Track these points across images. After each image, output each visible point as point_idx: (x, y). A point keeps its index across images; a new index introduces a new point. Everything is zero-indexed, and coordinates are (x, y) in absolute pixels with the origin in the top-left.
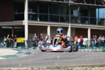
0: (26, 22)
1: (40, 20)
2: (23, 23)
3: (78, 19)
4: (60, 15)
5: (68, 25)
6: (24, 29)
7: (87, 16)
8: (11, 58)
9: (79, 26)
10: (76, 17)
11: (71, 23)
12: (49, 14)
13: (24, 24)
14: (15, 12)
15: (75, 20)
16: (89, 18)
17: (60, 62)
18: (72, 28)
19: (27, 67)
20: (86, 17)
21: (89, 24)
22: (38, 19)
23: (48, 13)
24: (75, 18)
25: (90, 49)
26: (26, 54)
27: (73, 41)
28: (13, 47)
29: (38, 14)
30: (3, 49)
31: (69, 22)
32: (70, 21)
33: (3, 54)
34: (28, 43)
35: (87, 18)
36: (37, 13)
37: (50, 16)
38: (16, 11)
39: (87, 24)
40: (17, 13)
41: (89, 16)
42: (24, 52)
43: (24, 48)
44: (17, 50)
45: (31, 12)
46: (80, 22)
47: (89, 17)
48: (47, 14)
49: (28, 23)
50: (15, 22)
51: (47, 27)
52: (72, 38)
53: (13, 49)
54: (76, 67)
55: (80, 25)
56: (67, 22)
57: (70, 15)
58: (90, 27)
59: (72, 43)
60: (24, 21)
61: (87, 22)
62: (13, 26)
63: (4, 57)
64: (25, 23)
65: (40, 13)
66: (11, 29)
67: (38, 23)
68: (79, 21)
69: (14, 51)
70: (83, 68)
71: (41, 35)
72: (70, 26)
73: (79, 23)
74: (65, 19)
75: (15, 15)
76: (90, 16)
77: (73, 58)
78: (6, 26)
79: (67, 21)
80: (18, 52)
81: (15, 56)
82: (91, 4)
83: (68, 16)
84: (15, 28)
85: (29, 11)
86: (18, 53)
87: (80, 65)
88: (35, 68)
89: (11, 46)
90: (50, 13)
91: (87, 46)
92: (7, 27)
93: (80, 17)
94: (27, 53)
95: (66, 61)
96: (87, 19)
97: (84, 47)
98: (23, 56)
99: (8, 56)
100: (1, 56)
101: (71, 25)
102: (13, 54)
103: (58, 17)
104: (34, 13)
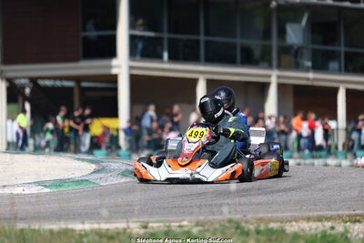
0: (122, 65)
1: (173, 58)
2: (111, 67)
3: (302, 53)
4: (239, 41)
5: (270, 76)
6: (115, 90)
7: (334, 45)
8: (70, 188)
9: (308, 79)
10: (295, 47)
11: (280, 67)
12: (202, 38)
13: (114, 71)
14: (84, 30)
15: (293, 60)
16: (340, 52)
17: (240, 204)
18: (281, 87)
19: (128, 222)
20: (330, 48)
21: (340, 71)
22: (166, 55)
23: (198, 34)
24: (293, 52)
25: (346, 158)
26: (124, 174)
27: (286, 130)
28: (77, 151)
29: (166, 35)
30: (41, 158)
31: (270, 67)
32: (275, 62)
33: (44, 175)
34: (129, 138)
35: (333, 52)
36: (159, 35)
37: (207, 43)
38: (90, 25)
39: (334, 72)
40: (92, 34)
41: (340, 45)
42: (114, 170)
43: (114, 154)
45: (139, 30)
46: (309, 64)
47: (343, 49)
48: (193, 37)
49: (131, 68)
50: (84, 64)
52: (281, 119)
53: (78, 159)
54: (296, 220)
55: (311, 75)
56: (266, 65)
57: (274, 42)
58: (343, 83)
59: (283, 137)
60: (114, 62)
61: (333, 65)
62: (78, 79)
63: (46, 186)
64: (119, 66)
65: (169, 32)
66: (71, 89)
67: (164, 67)
68: (308, 60)
69: (80, 163)
70: (320, 224)
71: (176, 108)
72: (274, 77)
73: (307, 70)
74: (257, 53)
75: (85, 39)
76: (346, 46)
77: (285, 190)
78: (55, 78)
79: (263, 60)
80: (94, 167)
81: (86, 181)
82: (348, 4)
83: (267, 43)
84: (85, 84)
85: (132, 25)
86: (94, 172)
87: (311, 214)
88: (155, 225)
89: (72, 147)
90: (207, 33)
91: (333, 150)
92: (58, 83)
93: (311, 46)
94: (127, 170)
95: (261, 198)
96: (332, 56)
97: (324, 153)
98: (112, 183)
99: (60, 183)
100: (38, 182)
101: (279, 77)
102: (77, 175)
103: (234, 47)
104: (151, 34)
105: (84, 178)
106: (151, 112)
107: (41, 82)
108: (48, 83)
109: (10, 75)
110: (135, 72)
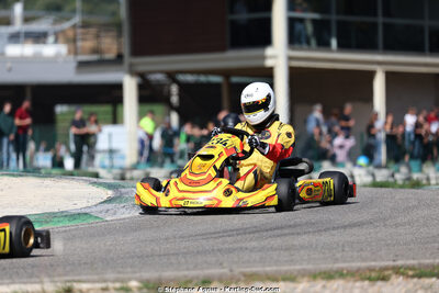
0: (278, 55)
1: (342, 46)
2: (264, 58)
4: (427, 23)
8: (61, 224)
12: (380, 20)
13: (269, 63)
14: (232, 12)
22: (334, 43)
23: (375, 15)
29: (334, 17)
36: (326, 17)
37: (385, 25)
44: (109, 186)
48: (369, 19)
49: (290, 58)
50: (231, 54)
51: (370, 75)
53: (94, 184)
60: (269, 51)
62: (226, 73)
64: (275, 57)
65: (338, 13)
66: (218, 85)
67: (334, 58)
71: (348, 109)
75: (233, 23)
81: (86, 214)
84: (235, 80)
86: (105, 202)
90: (387, 13)
92: (203, 79)
98: (123, 216)
99: (48, 217)
103: (421, 30)
104: (316, 16)
105: (83, 211)
106: (317, 114)
107: (181, 78)
108: (190, 78)
109: (141, 69)
110: (296, 64)
